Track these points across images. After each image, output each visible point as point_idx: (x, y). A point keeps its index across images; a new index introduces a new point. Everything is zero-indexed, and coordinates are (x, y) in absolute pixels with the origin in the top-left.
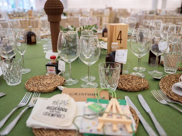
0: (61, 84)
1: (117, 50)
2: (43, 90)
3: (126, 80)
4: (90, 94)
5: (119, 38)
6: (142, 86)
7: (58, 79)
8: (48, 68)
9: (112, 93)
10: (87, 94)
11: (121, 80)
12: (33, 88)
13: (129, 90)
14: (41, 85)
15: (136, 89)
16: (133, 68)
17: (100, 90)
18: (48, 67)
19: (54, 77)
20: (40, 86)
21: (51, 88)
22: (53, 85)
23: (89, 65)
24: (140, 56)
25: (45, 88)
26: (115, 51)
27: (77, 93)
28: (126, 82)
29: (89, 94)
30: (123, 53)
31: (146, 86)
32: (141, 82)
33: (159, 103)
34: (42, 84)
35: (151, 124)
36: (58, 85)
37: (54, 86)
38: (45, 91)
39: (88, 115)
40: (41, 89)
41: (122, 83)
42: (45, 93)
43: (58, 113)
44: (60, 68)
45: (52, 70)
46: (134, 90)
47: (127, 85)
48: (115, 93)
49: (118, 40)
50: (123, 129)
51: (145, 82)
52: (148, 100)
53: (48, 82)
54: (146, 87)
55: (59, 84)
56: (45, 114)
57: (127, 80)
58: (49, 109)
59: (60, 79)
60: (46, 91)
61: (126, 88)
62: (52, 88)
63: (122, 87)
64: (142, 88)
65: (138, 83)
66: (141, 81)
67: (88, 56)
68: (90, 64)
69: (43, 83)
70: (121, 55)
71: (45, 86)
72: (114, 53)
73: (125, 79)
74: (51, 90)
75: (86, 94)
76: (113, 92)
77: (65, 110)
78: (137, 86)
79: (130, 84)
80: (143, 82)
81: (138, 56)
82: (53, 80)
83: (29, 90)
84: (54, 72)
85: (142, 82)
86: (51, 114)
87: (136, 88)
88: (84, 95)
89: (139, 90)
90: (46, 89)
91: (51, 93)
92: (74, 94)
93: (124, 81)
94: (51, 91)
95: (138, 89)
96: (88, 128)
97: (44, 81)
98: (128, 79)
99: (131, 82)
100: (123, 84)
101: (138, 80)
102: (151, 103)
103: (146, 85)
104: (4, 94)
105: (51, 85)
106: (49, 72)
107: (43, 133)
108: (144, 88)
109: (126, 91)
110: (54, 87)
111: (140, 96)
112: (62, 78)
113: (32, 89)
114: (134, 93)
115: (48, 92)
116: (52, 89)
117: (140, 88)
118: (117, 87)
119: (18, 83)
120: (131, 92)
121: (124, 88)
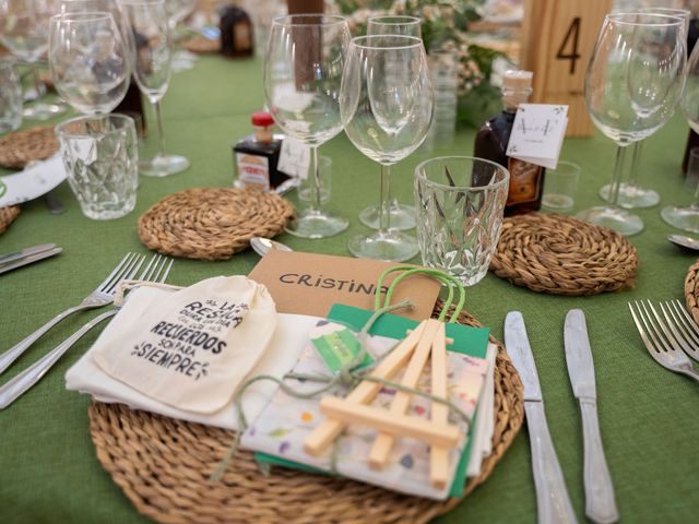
0: (269, 230)
1: (522, 106)
2: (195, 250)
3: (542, 238)
4: (362, 286)
5: (568, 50)
6: (601, 274)
7: (265, 208)
8: (243, 161)
9: (452, 292)
10: (347, 286)
11: (518, 236)
12: (162, 235)
13: (537, 288)
14: (195, 229)
15: (566, 285)
16: (599, 189)
17: (407, 272)
18: (240, 156)
19: (255, 200)
20: (190, 233)
21: (225, 243)
22: (238, 231)
23: (385, 164)
24: (624, 140)
25: (202, 241)
26: (516, 110)
27: (310, 277)
28: (536, 248)
29: (355, 288)
30: (548, 121)
31: (617, 278)
32: (606, 255)
33: (649, 363)
34: (198, 225)
35: (572, 453)
36: (257, 235)
37: (238, 238)
38: (198, 254)
39: (302, 379)
40: (187, 245)
41: (519, 250)
42: (198, 260)
43: (184, 356)
44: (284, 164)
45: (256, 171)
46: (558, 286)
47: (537, 265)
48: (463, 292)
49: (560, 56)
50: (418, 462)
51: (625, 256)
52: (609, 339)
53: (225, 219)
54: (618, 281)
55: (260, 230)
56: (141, 350)
57: (543, 242)
58: (161, 333)
59: (276, 210)
60: (205, 255)
61: (527, 276)
62: (228, 243)
63: (511, 271)
64: (600, 283)
65: (590, 261)
66: (606, 250)
67: (392, 126)
68: (388, 161)
69: (205, 220)
70: (537, 129)
71: (209, 232)
72: (510, 117)
73: (539, 233)
74: (224, 251)
75: (342, 283)
76: (457, 290)
77: (216, 346)
78: (580, 274)
79: (552, 258)
80: (613, 253)
81: (618, 138)
82: (244, 213)
83: (148, 241)
84: (264, 179)
85: (610, 257)
86: (161, 355)
87: (573, 279)
88: (334, 285)
89: (582, 289)
90: (203, 246)
91: (224, 264)
92: (297, 279)
93: (533, 241)
94: (223, 255)
95: (581, 285)
96: (277, 433)
97: (210, 213)
98: (553, 235)
99: (558, 252)
100: (520, 257)
101: (595, 246)
102: (617, 355)
103: (620, 273)
104: (58, 250)
105: (230, 229)
106: (244, 175)
107: (121, 425)
108: (609, 285)
109: (523, 287)
110: (239, 242)
111: (576, 320)
112: (283, 207)
113: (155, 241)
114: (556, 301)
115: (211, 258)
116: (227, 247)
117: (590, 281)
118: (487, 265)
119: (121, 213)
120: (545, 293)
121: (519, 275)
